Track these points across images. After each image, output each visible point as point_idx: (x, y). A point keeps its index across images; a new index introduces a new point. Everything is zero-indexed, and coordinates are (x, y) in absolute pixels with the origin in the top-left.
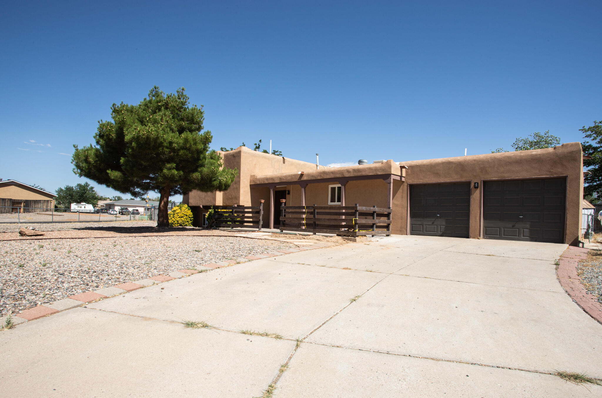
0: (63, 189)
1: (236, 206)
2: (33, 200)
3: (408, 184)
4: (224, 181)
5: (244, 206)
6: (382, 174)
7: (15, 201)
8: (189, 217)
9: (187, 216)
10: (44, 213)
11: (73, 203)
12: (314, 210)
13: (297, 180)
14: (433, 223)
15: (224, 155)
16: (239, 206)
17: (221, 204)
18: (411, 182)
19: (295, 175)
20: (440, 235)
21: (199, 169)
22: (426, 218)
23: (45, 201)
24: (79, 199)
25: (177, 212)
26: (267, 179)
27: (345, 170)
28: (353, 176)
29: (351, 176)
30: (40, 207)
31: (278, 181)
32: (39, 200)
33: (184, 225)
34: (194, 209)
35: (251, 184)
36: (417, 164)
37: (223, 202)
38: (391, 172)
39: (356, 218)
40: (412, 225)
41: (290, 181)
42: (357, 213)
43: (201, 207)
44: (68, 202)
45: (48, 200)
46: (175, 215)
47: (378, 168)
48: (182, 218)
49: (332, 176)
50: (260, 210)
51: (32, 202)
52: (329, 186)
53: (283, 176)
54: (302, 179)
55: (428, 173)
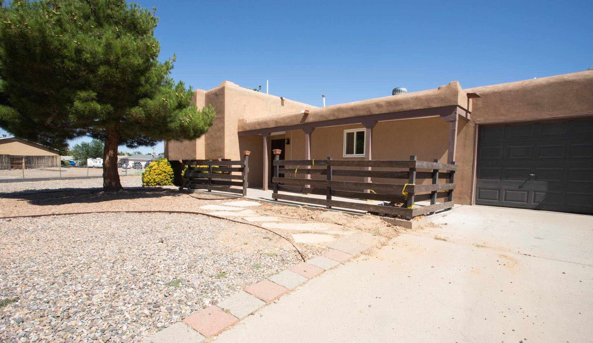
0: (80, 145)
1: (220, 160)
2: (35, 156)
3: (476, 124)
4: (187, 121)
5: (230, 160)
6: (439, 106)
7: (15, 157)
8: (169, 175)
9: (165, 172)
10: (49, 169)
11: (89, 158)
12: (329, 167)
13: (299, 123)
14: (520, 187)
15: (206, 94)
16: (223, 160)
17: (203, 158)
18: (481, 120)
19: (296, 116)
20: (534, 207)
21: (142, 102)
22: (506, 179)
23: (49, 156)
24: (95, 154)
25: (154, 168)
26: (259, 123)
27: (373, 104)
28: (386, 112)
29: (383, 112)
30: (44, 162)
31: (273, 126)
32: (42, 156)
33: (163, 184)
34: (174, 164)
35: (240, 131)
36: (496, 90)
37: (206, 156)
38: (457, 102)
39: (412, 183)
40: (479, 189)
41: (289, 125)
42: (415, 173)
43: (181, 161)
44: (84, 158)
45: (53, 156)
46: (151, 172)
47: (432, 97)
48: (160, 176)
49: (352, 114)
50: (245, 166)
51: (34, 158)
52: (344, 130)
53: (280, 119)
54: (306, 121)
55: (518, 104)
